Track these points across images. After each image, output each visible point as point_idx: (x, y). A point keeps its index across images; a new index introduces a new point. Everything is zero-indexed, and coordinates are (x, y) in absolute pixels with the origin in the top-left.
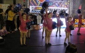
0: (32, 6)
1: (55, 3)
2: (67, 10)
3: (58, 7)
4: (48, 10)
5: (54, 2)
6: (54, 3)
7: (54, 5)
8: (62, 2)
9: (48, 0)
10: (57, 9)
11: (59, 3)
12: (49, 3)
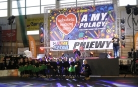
1: (88, 33)
4: (78, 45)
6: (86, 32)
7: (86, 37)
8: (100, 30)
9: (77, 29)
10: (92, 43)
11: (95, 32)
12: (79, 33)
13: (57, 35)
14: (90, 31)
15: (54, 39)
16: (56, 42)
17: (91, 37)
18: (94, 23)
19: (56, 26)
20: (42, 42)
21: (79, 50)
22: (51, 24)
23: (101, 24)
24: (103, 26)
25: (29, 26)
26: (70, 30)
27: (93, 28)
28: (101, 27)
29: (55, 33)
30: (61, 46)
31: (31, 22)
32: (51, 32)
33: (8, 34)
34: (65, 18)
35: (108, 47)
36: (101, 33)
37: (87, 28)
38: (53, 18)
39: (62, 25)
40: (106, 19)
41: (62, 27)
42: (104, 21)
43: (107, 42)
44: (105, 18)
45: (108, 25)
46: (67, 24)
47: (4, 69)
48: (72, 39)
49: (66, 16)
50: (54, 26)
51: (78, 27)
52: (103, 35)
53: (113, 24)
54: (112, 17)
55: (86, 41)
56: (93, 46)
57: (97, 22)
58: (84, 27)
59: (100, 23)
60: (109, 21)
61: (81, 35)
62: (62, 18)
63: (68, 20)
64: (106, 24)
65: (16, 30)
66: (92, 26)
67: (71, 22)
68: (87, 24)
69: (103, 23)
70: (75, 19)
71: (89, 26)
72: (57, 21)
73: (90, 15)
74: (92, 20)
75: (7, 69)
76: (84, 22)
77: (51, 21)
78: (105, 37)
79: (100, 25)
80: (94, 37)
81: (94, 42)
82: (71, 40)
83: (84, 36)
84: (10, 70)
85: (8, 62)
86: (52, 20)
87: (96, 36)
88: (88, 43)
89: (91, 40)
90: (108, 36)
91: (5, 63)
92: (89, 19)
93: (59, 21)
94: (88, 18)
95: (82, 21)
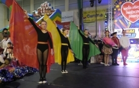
0: (119, 28)
13: (122, 23)
16: (121, 30)
19: (121, 15)
22: (115, 13)
31: (87, 14)
32: (116, 21)
38: (118, 6)
39: (128, 13)
46: (134, 12)
49: (133, 4)
50: (119, 14)
62: (129, 6)
63: (135, 7)
77: (115, 9)
82: (138, 27)
86: (117, 9)
93: (124, 9)
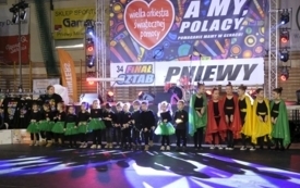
0: (119, 62)
1: (200, 45)
2: (254, 66)
3: (213, 58)
4: (177, 73)
5: (195, 40)
6: (196, 44)
7: (196, 54)
8: (230, 38)
9: (174, 37)
10: (210, 68)
11: (217, 43)
12: (178, 45)
13: (127, 49)
14: (206, 40)
15: (120, 58)
16: (125, 65)
17: (209, 55)
18: (217, 22)
19: (125, 29)
20: (90, 67)
21: (178, 84)
22: (111, 23)
23: (233, 25)
24: (236, 28)
25: (60, 26)
26: (157, 37)
27: (214, 32)
28: (232, 30)
29: (123, 44)
30: (136, 76)
31: (64, 18)
32: (113, 43)
33: (10, 47)
34: (146, 10)
35: (246, 78)
36: (231, 46)
37: (199, 33)
38: (117, 8)
39: (139, 25)
40: (245, 12)
41: (138, 31)
42: (240, 16)
43: (246, 66)
44: (243, 9)
45: (250, 26)
46: (150, 24)
47: (4, 128)
48: (162, 59)
49: (149, 5)
50: (120, 28)
51: (176, 30)
52: (236, 50)
53: (260, 23)
54: (258, 7)
55: (196, 64)
56: (211, 76)
57: (222, 18)
58: (192, 30)
59: (230, 21)
60: (252, 17)
61: (184, 50)
62: (140, 10)
63: (153, 13)
64: (245, 23)
65: (28, 37)
66: (211, 29)
67: (160, 19)
68: (199, 23)
69: (238, 22)
70: (171, 12)
71: (204, 29)
72: (128, 17)
73: (206, 3)
74: (210, 14)
75: (10, 128)
76: (192, 20)
77: (112, 15)
78: (241, 56)
79: (229, 27)
80: (214, 54)
81: (215, 67)
82: (159, 60)
83: (190, 52)
84: (17, 131)
85: (11, 112)
86: (116, 15)
87: (219, 53)
88: (201, 68)
89: (206, 62)
90: (247, 54)
91: (6, 113)
92: (204, 12)
93: (131, 16)
94: (201, 9)
95: (187, 16)
